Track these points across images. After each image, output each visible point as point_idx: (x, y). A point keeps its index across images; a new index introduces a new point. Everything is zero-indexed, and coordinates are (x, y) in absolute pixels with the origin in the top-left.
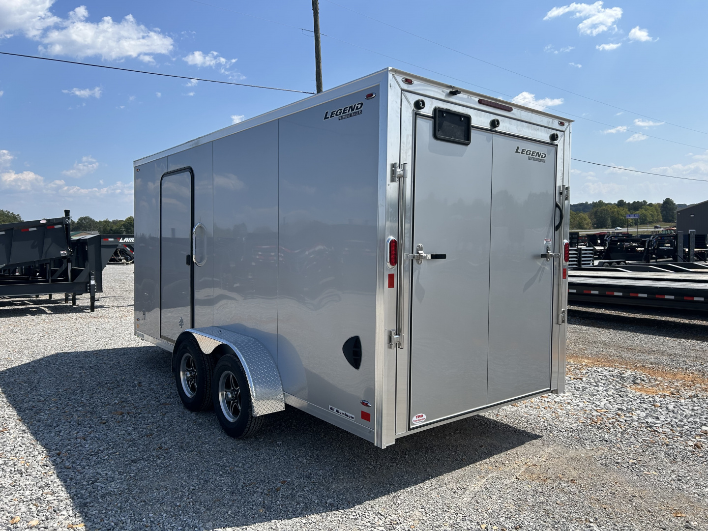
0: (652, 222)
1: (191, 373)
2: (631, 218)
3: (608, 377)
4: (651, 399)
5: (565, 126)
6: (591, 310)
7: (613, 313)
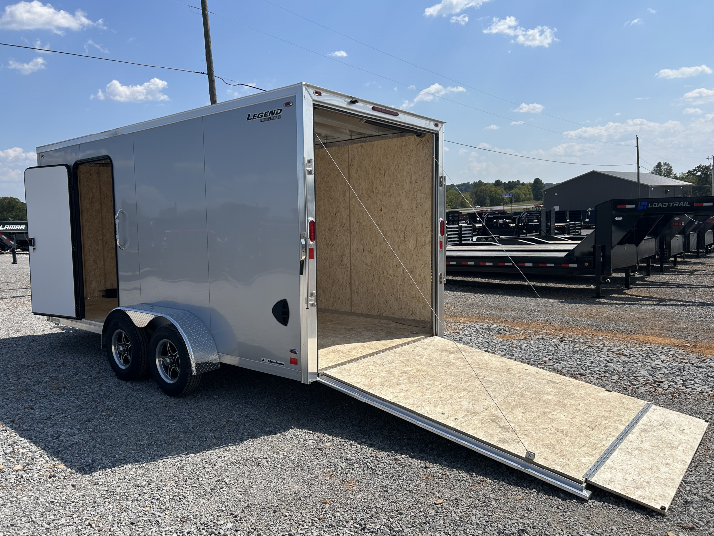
0: (524, 200)
1: (123, 347)
2: (506, 197)
3: (479, 329)
4: (509, 343)
5: (439, 127)
6: (469, 279)
7: (487, 281)
